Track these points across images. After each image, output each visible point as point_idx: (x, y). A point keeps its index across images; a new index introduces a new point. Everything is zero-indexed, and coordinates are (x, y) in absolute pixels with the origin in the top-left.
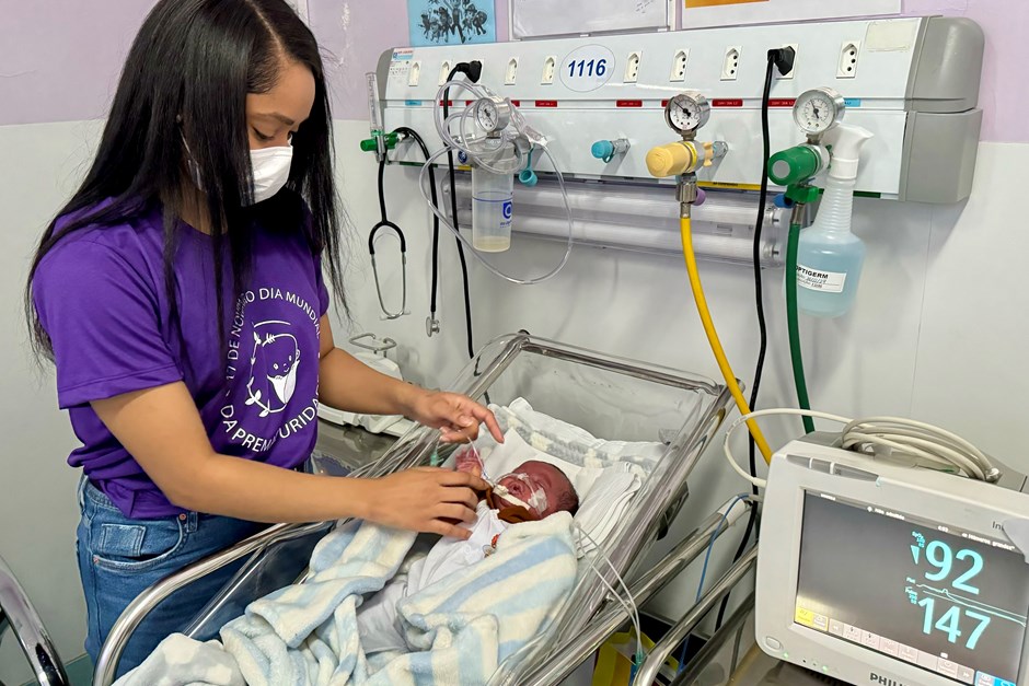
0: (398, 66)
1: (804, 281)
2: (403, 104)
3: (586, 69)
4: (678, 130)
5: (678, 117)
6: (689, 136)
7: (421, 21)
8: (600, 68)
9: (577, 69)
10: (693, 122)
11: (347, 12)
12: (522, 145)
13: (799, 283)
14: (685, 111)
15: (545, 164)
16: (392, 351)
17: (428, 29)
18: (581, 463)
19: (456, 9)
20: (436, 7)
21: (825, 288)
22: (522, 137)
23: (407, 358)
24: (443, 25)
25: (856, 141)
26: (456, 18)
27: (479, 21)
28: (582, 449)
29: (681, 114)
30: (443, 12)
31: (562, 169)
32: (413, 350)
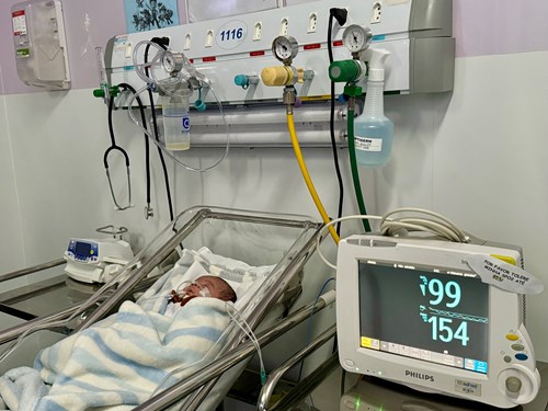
0: (118, 46)
1: (359, 146)
2: (122, 70)
3: (231, 35)
4: (281, 60)
5: (280, 52)
6: (288, 62)
7: (133, 19)
8: (239, 34)
9: (226, 36)
10: (289, 54)
11: (88, 19)
12: (194, 83)
13: (357, 148)
14: (284, 47)
15: (211, 97)
16: (126, 235)
17: (137, 23)
18: (240, 281)
19: (154, 10)
20: (142, 9)
21: (371, 149)
22: (193, 78)
23: (137, 241)
24: (146, 20)
25: (381, 57)
26: (154, 15)
27: (168, 16)
28: (241, 273)
29: (281, 49)
30: (146, 12)
31: (221, 99)
32: (141, 235)
